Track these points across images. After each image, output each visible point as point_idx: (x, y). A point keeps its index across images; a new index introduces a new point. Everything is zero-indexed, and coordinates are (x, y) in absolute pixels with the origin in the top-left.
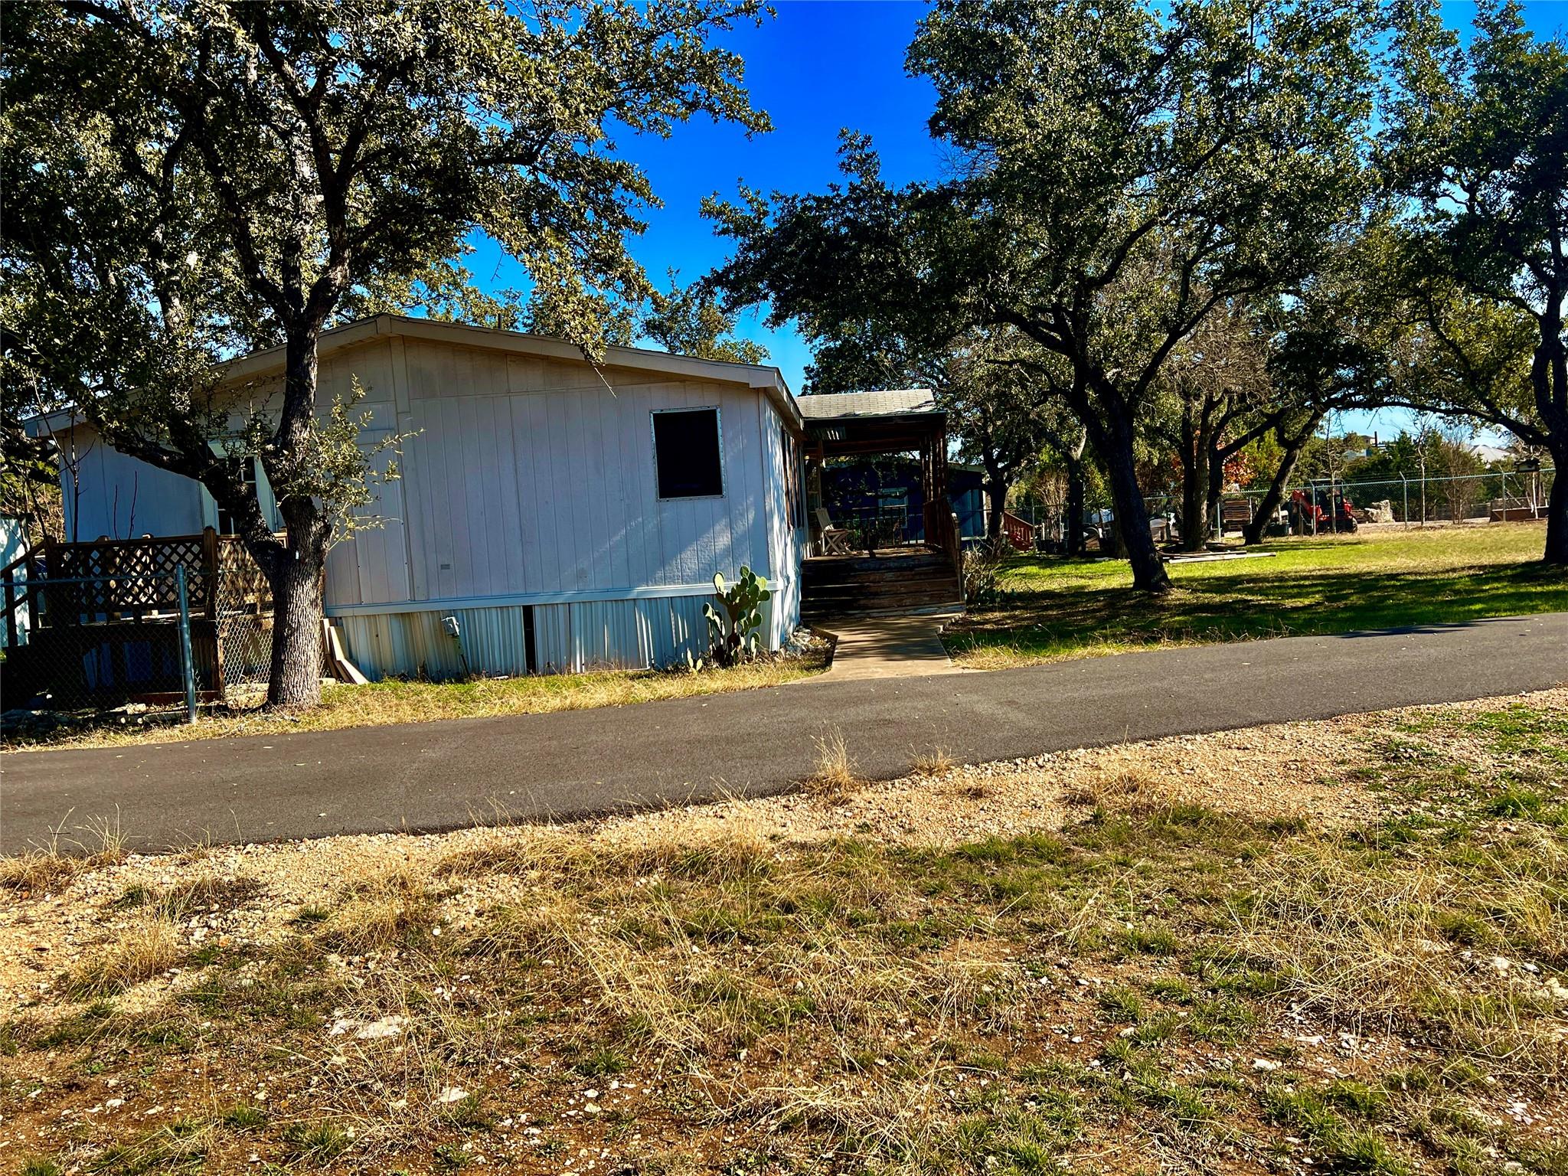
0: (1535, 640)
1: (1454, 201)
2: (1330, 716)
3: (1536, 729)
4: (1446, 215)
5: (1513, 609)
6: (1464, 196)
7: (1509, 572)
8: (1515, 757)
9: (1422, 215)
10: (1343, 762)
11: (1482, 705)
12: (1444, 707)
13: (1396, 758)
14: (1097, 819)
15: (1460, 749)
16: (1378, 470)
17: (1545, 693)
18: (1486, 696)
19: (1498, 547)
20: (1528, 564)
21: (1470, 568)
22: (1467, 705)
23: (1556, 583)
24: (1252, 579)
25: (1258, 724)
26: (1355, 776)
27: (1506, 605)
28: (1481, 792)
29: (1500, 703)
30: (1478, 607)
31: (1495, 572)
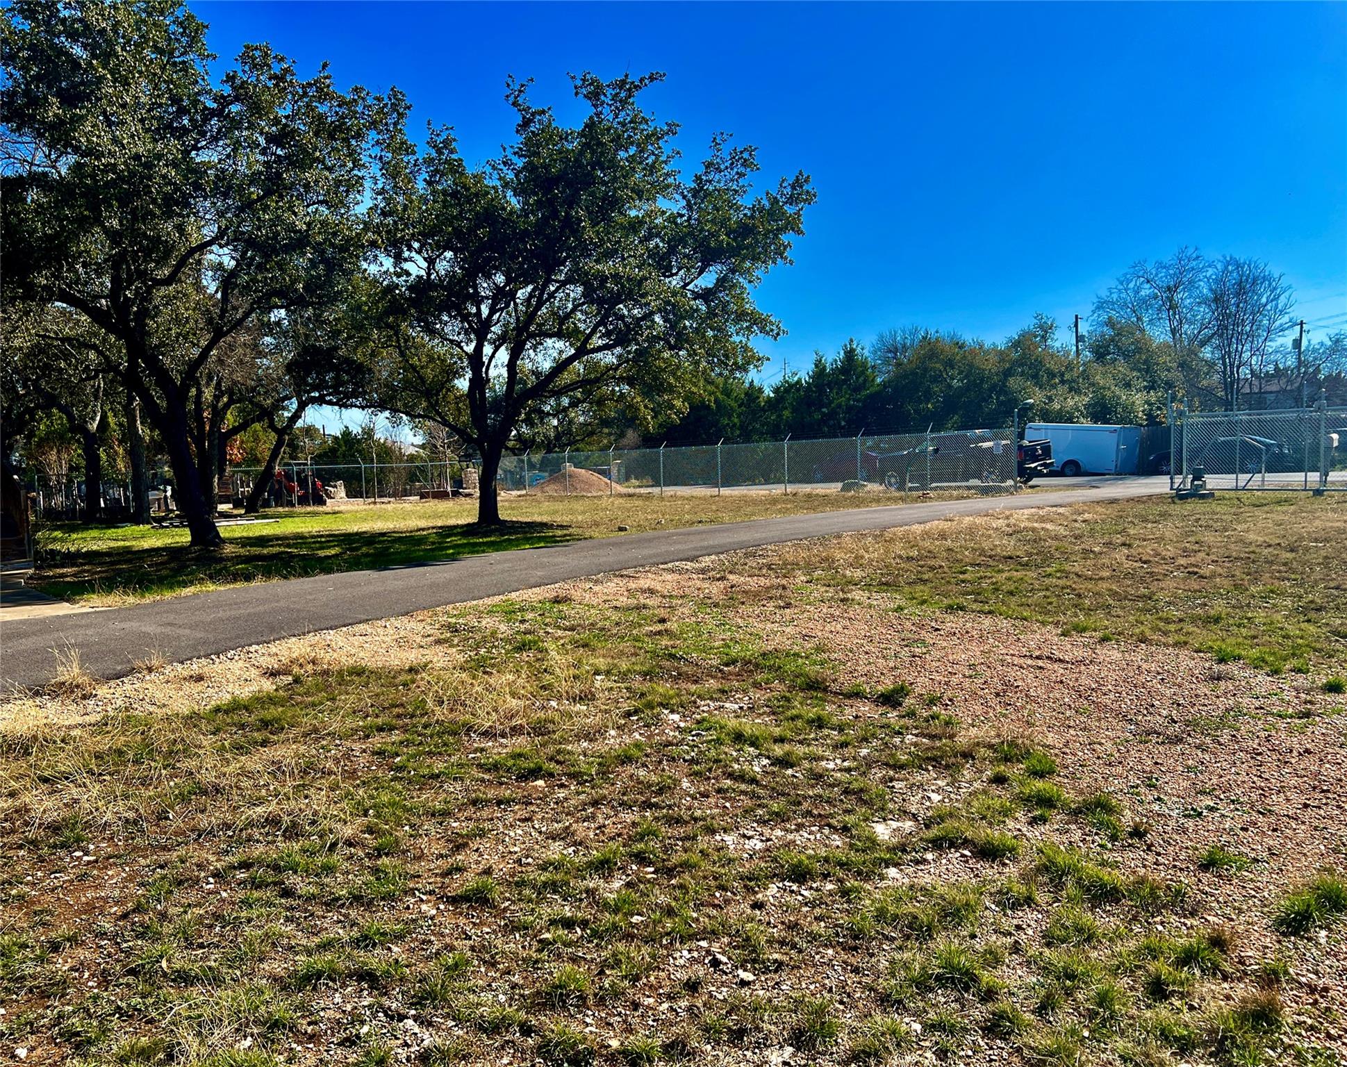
0: (499, 567)
1: (416, 267)
2: (407, 614)
3: (522, 610)
4: (408, 274)
5: (473, 552)
6: (425, 265)
7: (459, 530)
8: (517, 624)
9: (392, 270)
10: (429, 636)
11: (488, 601)
12: (469, 604)
13: (456, 631)
14: (297, 680)
15: (487, 622)
16: (329, 457)
17: (518, 593)
18: (489, 597)
19: (437, 516)
20: (468, 525)
21: (433, 528)
22: (481, 602)
23: (490, 536)
24: (277, 538)
25: (366, 621)
26: (438, 642)
27: (467, 550)
28: (508, 641)
29: (497, 599)
30: (451, 551)
31: (449, 531)
